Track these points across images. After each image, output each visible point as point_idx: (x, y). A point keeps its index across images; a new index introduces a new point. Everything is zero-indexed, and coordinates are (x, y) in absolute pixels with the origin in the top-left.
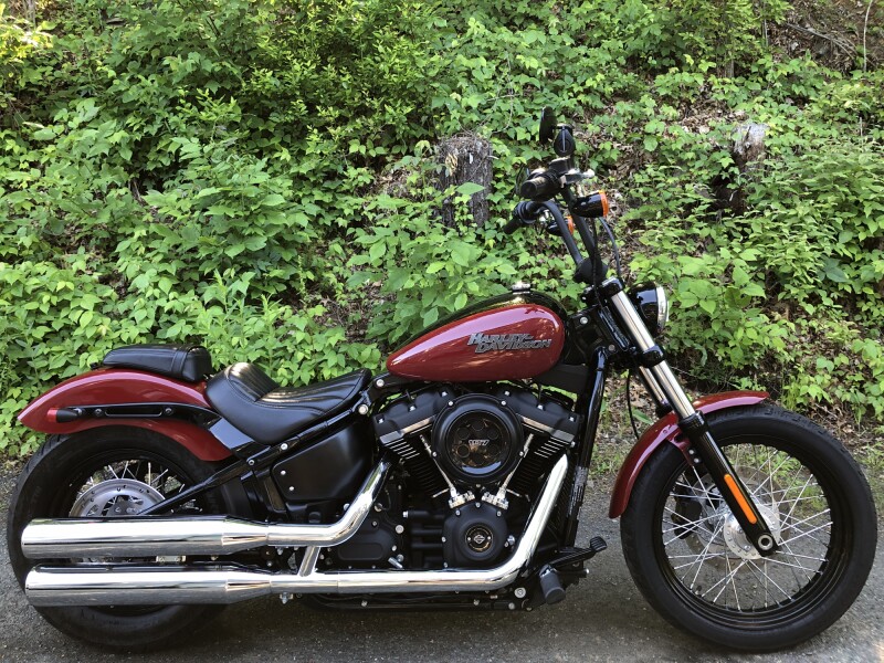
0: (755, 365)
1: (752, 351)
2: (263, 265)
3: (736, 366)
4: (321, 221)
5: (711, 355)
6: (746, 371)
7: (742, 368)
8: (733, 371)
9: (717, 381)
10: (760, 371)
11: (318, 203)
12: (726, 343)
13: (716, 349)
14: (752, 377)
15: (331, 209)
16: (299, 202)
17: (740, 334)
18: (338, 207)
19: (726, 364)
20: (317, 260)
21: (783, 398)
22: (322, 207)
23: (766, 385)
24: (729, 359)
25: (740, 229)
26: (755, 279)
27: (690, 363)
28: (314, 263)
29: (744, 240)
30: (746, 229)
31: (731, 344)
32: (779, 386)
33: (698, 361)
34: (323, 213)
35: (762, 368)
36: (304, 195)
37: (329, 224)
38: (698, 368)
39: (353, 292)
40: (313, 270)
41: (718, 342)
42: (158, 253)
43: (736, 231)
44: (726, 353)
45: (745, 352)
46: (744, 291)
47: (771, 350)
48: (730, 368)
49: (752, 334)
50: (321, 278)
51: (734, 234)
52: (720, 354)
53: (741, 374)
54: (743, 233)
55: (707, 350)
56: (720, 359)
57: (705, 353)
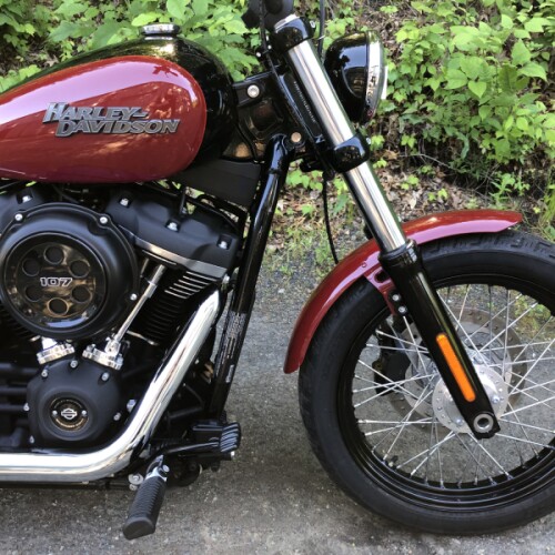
0: (522, 162)
1: (520, 144)
3: (500, 160)
5: (474, 146)
6: (511, 167)
7: (506, 162)
8: (496, 166)
9: (477, 176)
10: (527, 167)
12: (493, 133)
13: (481, 139)
14: (517, 173)
17: (509, 124)
19: (490, 157)
21: (547, 198)
23: (531, 182)
24: (493, 152)
26: (539, 59)
27: (450, 154)
31: (498, 135)
32: (544, 184)
33: (460, 152)
35: (529, 163)
38: (458, 160)
41: (485, 132)
44: (491, 145)
46: (522, 71)
47: (543, 144)
48: (493, 162)
49: (522, 124)
52: (484, 146)
53: (505, 169)
55: (471, 140)
56: (484, 151)
57: (467, 144)
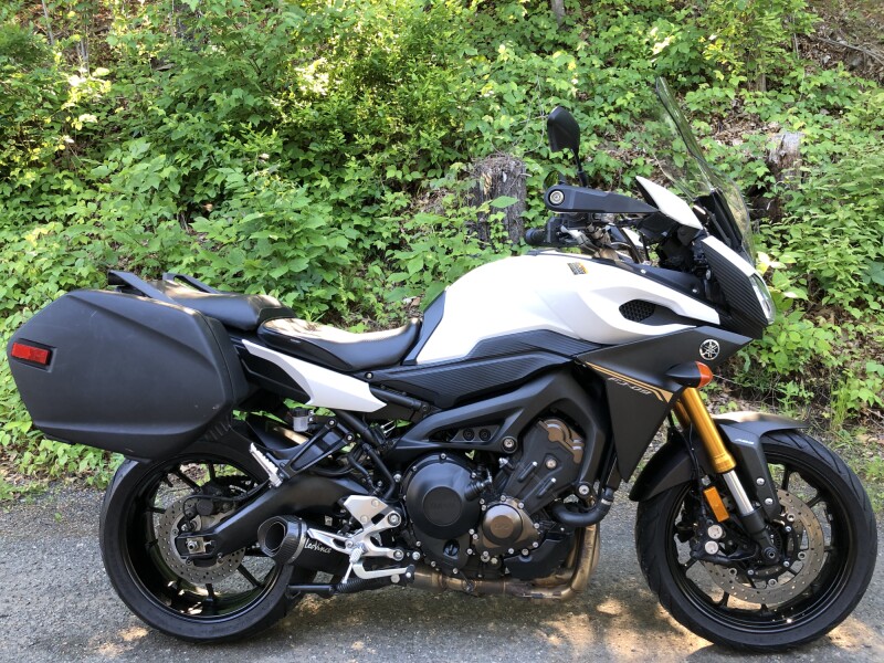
2: (305, 286)
4: (360, 245)
11: (358, 227)
15: (370, 233)
16: (339, 227)
18: (377, 231)
20: (357, 282)
22: (361, 231)
25: (779, 235)
28: (355, 285)
29: (784, 246)
30: (785, 236)
34: (363, 237)
36: (344, 221)
37: (368, 247)
39: (392, 311)
40: (354, 291)
42: (206, 278)
43: (774, 238)
45: (789, 357)
50: (361, 299)
51: (773, 241)
54: (783, 240)
